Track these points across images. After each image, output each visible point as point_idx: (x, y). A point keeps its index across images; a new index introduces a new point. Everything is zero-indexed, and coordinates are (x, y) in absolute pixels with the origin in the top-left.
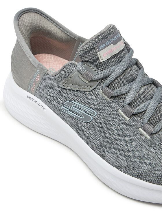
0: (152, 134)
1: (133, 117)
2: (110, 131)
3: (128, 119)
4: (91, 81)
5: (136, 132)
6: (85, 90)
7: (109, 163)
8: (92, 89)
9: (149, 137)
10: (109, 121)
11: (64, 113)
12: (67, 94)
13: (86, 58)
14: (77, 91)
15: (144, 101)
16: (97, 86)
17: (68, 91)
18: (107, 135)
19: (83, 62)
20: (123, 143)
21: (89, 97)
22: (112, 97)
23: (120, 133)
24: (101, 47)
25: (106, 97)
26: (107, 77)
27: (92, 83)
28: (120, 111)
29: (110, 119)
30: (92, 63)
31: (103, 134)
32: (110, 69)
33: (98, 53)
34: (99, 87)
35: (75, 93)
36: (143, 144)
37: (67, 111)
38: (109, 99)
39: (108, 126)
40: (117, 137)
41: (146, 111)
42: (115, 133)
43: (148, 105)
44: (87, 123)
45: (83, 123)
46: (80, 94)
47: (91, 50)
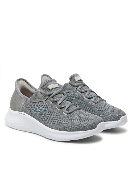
0: (68, 114)
1: (61, 109)
2: (52, 115)
3: (59, 110)
4: (45, 96)
5: (62, 114)
6: (43, 101)
7: (51, 128)
8: (45, 100)
9: (66, 115)
10: (52, 111)
11: (34, 113)
12: (36, 104)
13: (44, 87)
14: (40, 102)
15: (65, 104)
16: (47, 98)
17: (36, 103)
18: (51, 117)
19: (42, 89)
20: (57, 118)
21: (45, 103)
22: (53, 102)
23: (56, 115)
24: (49, 84)
25: (51, 102)
26: (51, 94)
27: (46, 97)
28: (56, 107)
29: (52, 110)
30: (46, 90)
31: (49, 117)
32: (52, 92)
33: (48, 86)
34: (48, 99)
35: (39, 103)
36: (64, 117)
37: (35, 112)
38: (52, 103)
39: (51, 113)
40: (55, 117)
41: (66, 107)
42: (54, 115)
43: (67, 105)
44: (43, 115)
45: (42, 115)
46: (41, 103)
47: (46, 84)
